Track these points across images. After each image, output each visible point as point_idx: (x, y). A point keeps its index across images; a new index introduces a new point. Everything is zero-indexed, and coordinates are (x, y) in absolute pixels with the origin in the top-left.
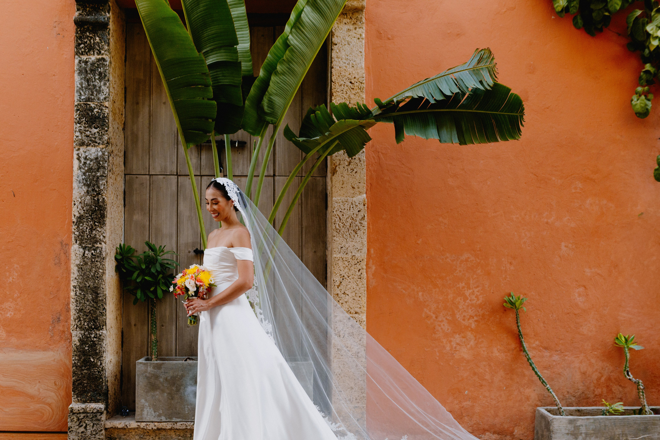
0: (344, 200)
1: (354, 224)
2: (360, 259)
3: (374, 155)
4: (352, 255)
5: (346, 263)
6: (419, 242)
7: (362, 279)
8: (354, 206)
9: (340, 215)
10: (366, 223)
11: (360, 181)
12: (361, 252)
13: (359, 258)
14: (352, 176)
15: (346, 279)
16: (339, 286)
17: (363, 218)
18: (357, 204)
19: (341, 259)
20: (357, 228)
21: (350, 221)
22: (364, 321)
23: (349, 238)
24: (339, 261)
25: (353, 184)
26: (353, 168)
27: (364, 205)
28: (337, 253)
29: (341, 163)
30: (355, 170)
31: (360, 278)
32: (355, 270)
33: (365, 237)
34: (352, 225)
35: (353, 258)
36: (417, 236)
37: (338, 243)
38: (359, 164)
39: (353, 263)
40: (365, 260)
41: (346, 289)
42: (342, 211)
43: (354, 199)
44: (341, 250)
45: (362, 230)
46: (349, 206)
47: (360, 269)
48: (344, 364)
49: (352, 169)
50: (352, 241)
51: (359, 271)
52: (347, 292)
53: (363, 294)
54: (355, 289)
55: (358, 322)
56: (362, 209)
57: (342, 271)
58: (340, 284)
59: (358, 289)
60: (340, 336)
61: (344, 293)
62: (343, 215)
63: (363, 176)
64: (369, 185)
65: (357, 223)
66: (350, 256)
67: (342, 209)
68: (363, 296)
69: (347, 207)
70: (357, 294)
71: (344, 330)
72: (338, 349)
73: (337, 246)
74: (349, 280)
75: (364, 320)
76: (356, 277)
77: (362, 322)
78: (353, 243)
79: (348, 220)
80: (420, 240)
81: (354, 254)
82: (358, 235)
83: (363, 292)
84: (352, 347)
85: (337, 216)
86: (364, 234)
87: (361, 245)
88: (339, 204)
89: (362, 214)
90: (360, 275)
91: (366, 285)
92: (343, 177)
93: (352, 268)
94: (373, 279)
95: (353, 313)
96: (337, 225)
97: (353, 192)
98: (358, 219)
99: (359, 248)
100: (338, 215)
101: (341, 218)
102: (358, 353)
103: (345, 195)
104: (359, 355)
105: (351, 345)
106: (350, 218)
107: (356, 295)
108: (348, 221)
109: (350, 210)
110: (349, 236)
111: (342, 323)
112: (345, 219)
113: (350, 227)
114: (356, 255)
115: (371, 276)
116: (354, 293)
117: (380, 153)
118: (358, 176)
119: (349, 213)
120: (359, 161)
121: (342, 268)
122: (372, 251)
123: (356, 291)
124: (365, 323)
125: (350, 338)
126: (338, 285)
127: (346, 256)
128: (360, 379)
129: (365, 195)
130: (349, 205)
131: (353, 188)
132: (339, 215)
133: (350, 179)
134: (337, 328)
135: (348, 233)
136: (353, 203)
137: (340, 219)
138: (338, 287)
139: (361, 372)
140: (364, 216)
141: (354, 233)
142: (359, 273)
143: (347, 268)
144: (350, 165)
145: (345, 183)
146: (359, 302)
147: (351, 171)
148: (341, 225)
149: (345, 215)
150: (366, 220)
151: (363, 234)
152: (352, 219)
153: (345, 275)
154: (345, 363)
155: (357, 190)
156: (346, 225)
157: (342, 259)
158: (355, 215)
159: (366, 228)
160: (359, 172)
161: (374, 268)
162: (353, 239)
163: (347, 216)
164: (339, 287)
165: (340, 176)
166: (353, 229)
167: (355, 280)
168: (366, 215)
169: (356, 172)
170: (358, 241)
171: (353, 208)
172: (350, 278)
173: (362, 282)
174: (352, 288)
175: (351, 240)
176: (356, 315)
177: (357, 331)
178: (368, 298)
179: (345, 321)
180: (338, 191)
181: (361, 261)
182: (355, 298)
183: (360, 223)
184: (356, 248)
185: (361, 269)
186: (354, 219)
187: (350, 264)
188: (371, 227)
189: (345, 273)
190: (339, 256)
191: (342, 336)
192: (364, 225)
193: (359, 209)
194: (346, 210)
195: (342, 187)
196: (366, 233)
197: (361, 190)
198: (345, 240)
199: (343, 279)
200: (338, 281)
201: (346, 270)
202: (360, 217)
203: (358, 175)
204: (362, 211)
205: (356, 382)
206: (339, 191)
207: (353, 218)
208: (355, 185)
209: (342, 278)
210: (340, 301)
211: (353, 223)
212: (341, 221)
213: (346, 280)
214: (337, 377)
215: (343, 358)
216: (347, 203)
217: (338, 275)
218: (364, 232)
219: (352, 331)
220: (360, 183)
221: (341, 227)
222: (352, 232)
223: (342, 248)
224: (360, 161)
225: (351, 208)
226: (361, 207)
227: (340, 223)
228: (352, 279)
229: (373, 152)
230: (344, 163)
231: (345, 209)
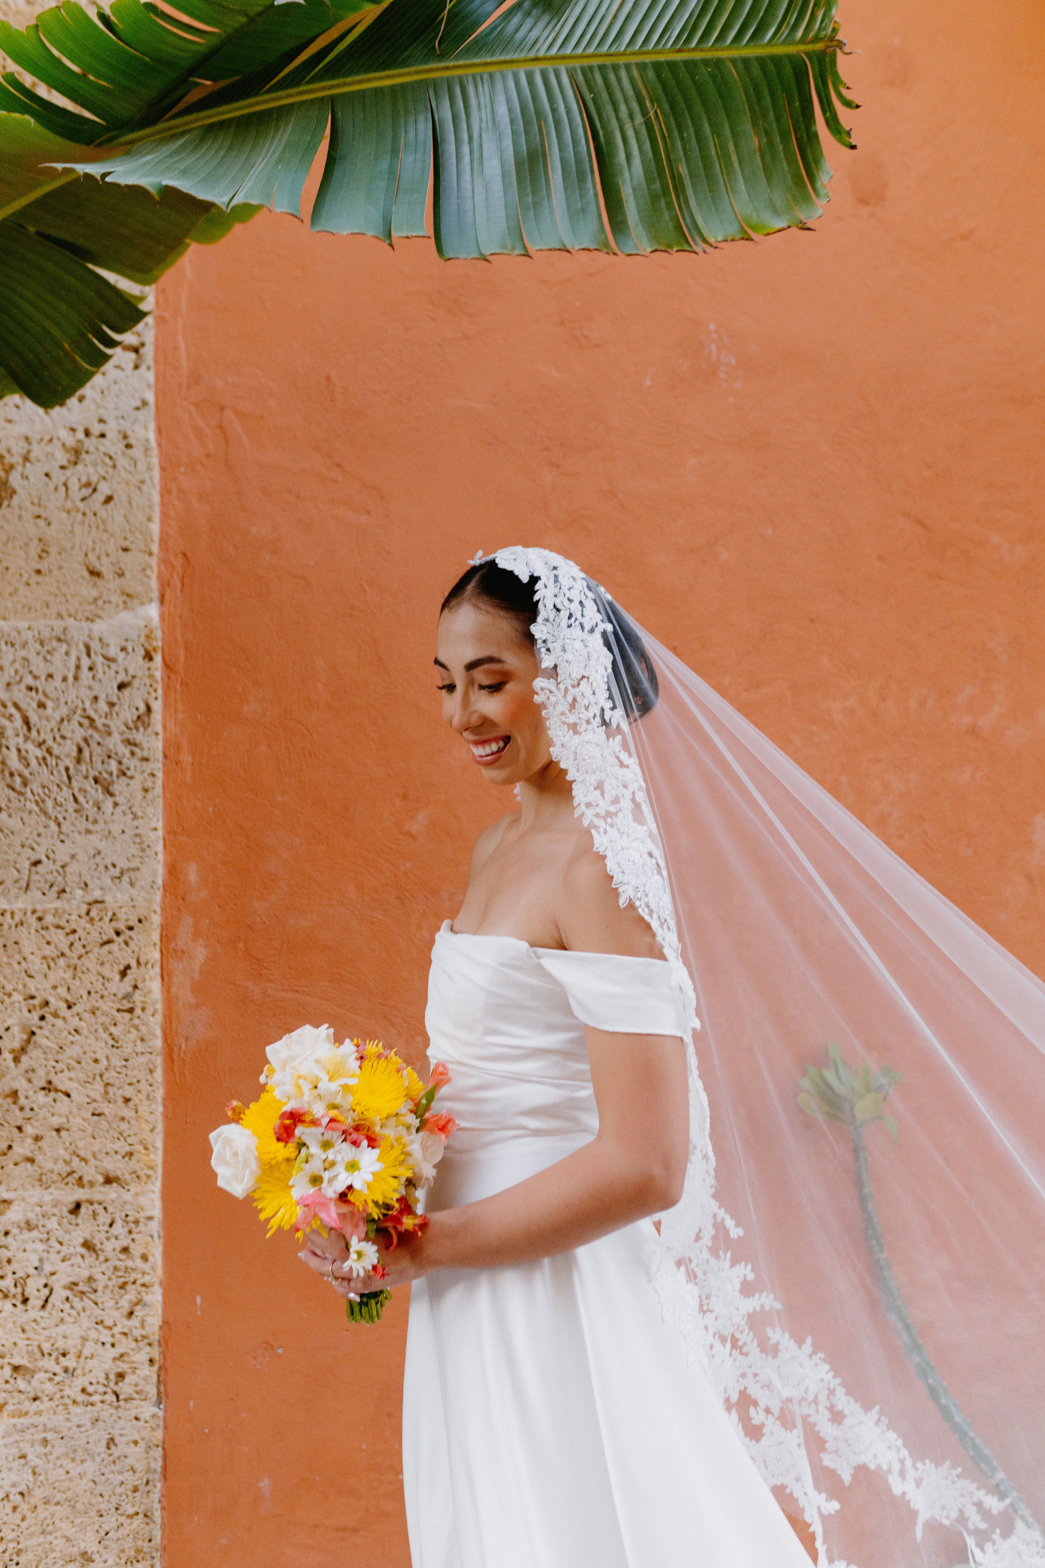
0: (46, 634)
1: (97, 750)
2: (127, 916)
3: (201, 423)
4: (90, 899)
5: (60, 939)
6: (415, 827)
7: (138, 1011)
8: (99, 660)
9: (29, 705)
10: (159, 744)
11: (127, 544)
12: (132, 884)
13: (121, 915)
14: (90, 515)
15: (56, 1015)
16: (23, 1050)
17: (143, 718)
18: (113, 651)
19: (32, 920)
20: (113, 766)
21: (80, 734)
22: (150, 1218)
23: (71, 816)
24: (23, 930)
25: (92, 558)
26: (94, 479)
27: (148, 657)
28: (14, 890)
29: (32, 456)
30: (105, 489)
31: (131, 1010)
32: (106, 971)
33: (150, 810)
34: (86, 754)
35: (93, 914)
36: (405, 797)
37: (17, 840)
38: (123, 462)
39: (95, 937)
40: (156, 919)
41: (59, 1066)
42: (40, 684)
43: (99, 627)
44: (35, 877)
45: (139, 778)
46: (72, 663)
47: (128, 967)
48: (45, 1442)
49: (88, 485)
50: (88, 832)
51: (123, 974)
52: (62, 1082)
53: (144, 1086)
54: (104, 1062)
55: (119, 1223)
56: (139, 674)
57: (39, 977)
58: (28, 1041)
59: (117, 1062)
60: (25, 1301)
61: (48, 1087)
62: (42, 705)
63: (141, 517)
64: (178, 562)
65: (115, 743)
66: (78, 898)
67: (36, 677)
68: (142, 1096)
69: (61, 664)
70: (111, 1090)
71: (48, 1268)
72: (16, 1369)
73: (12, 857)
74: (75, 1022)
75: (148, 1213)
76: (108, 1006)
77: (137, 1222)
78: (95, 841)
79: (66, 729)
80: (422, 815)
81: (97, 894)
82: (120, 799)
83: (143, 1075)
84: (86, 1352)
85: (12, 710)
86: (150, 796)
87: (134, 850)
88: (23, 653)
89: (135, 698)
90: (127, 996)
91: (159, 1043)
92: (41, 523)
93: (89, 962)
94: (197, 1006)
95: (92, 1184)
96: (14, 751)
97: (94, 593)
98: (116, 724)
99: (122, 864)
100: (16, 706)
101: (34, 719)
102: (121, 1376)
103: (54, 608)
104: (125, 1388)
105: (84, 1339)
106: (77, 718)
107: (106, 1093)
108: (68, 734)
109: (76, 678)
110: (71, 806)
111: (35, 1234)
112: (53, 724)
113: (79, 761)
114: (108, 899)
115: (185, 995)
116: (99, 1086)
117: (228, 413)
118: (119, 519)
119: (72, 694)
120: (121, 445)
121: (36, 965)
122: (192, 873)
123: (110, 1076)
124: (155, 1227)
125: (78, 1304)
126: (17, 1045)
127: (58, 904)
128: (131, 1511)
129: (153, 611)
130: (74, 654)
131: (94, 573)
132: (23, 706)
133: (78, 529)
134: (9, 1261)
135: (66, 793)
136: (95, 646)
137: (27, 722)
138: (16, 1060)
139: (133, 1469)
140: (149, 709)
141: (97, 793)
142: (126, 986)
143: (61, 962)
144: (80, 467)
145: (53, 550)
146: (124, 1126)
147: (86, 492)
148: (36, 753)
149: (49, 704)
150: (159, 728)
151: (140, 794)
152: (86, 722)
153: (52, 1000)
154: (49, 1436)
155: (111, 583)
156: (56, 751)
157: (40, 919)
158: (103, 706)
159: (157, 766)
160: (124, 499)
161: (200, 953)
162: (95, 822)
163: (64, 711)
164: (24, 1058)
165: (28, 516)
166: (92, 773)
167: (102, 1019)
168: (157, 706)
169: (109, 499)
170: (116, 829)
171: (91, 669)
172: (76, 1009)
173: (136, 1027)
174: (87, 1060)
175: (82, 825)
176: (111, 1193)
177: (116, 1269)
178: (169, 1100)
179: (52, 1224)
180: (16, 590)
181: (131, 928)
182: (105, 1108)
183: (128, 742)
184: (108, 862)
185: (133, 964)
186: (99, 722)
187: (78, 945)
188: (186, 758)
189: (55, 987)
190: (20, 904)
191: (35, 1302)
192: (145, 754)
193: (122, 677)
194: (57, 682)
195: (38, 572)
196: (159, 790)
197: (130, 583)
198: (53, 826)
199: (42, 1018)
200: (15, 1030)
201: (60, 972)
202: (129, 715)
203: (115, 515)
204: (136, 683)
205: (106, 1527)
206: (22, 589)
207: (92, 721)
208: (105, 560)
209: (35, 1016)
210: (29, 1129)
211: (94, 745)
212: (34, 733)
213: (59, 1023)
214: (9, 1509)
215: (39, 1413)
216: (64, 647)
217: (16, 997)
218: (149, 784)
219: (85, 1273)
220: (125, 550)
221: (34, 763)
222: (89, 785)
223: (37, 863)
224: (128, 446)
225: (85, 672)
226: (135, 663)
227: (30, 746)
228: (87, 1016)
229: (196, 405)
230: (50, 455)
231: (50, 676)
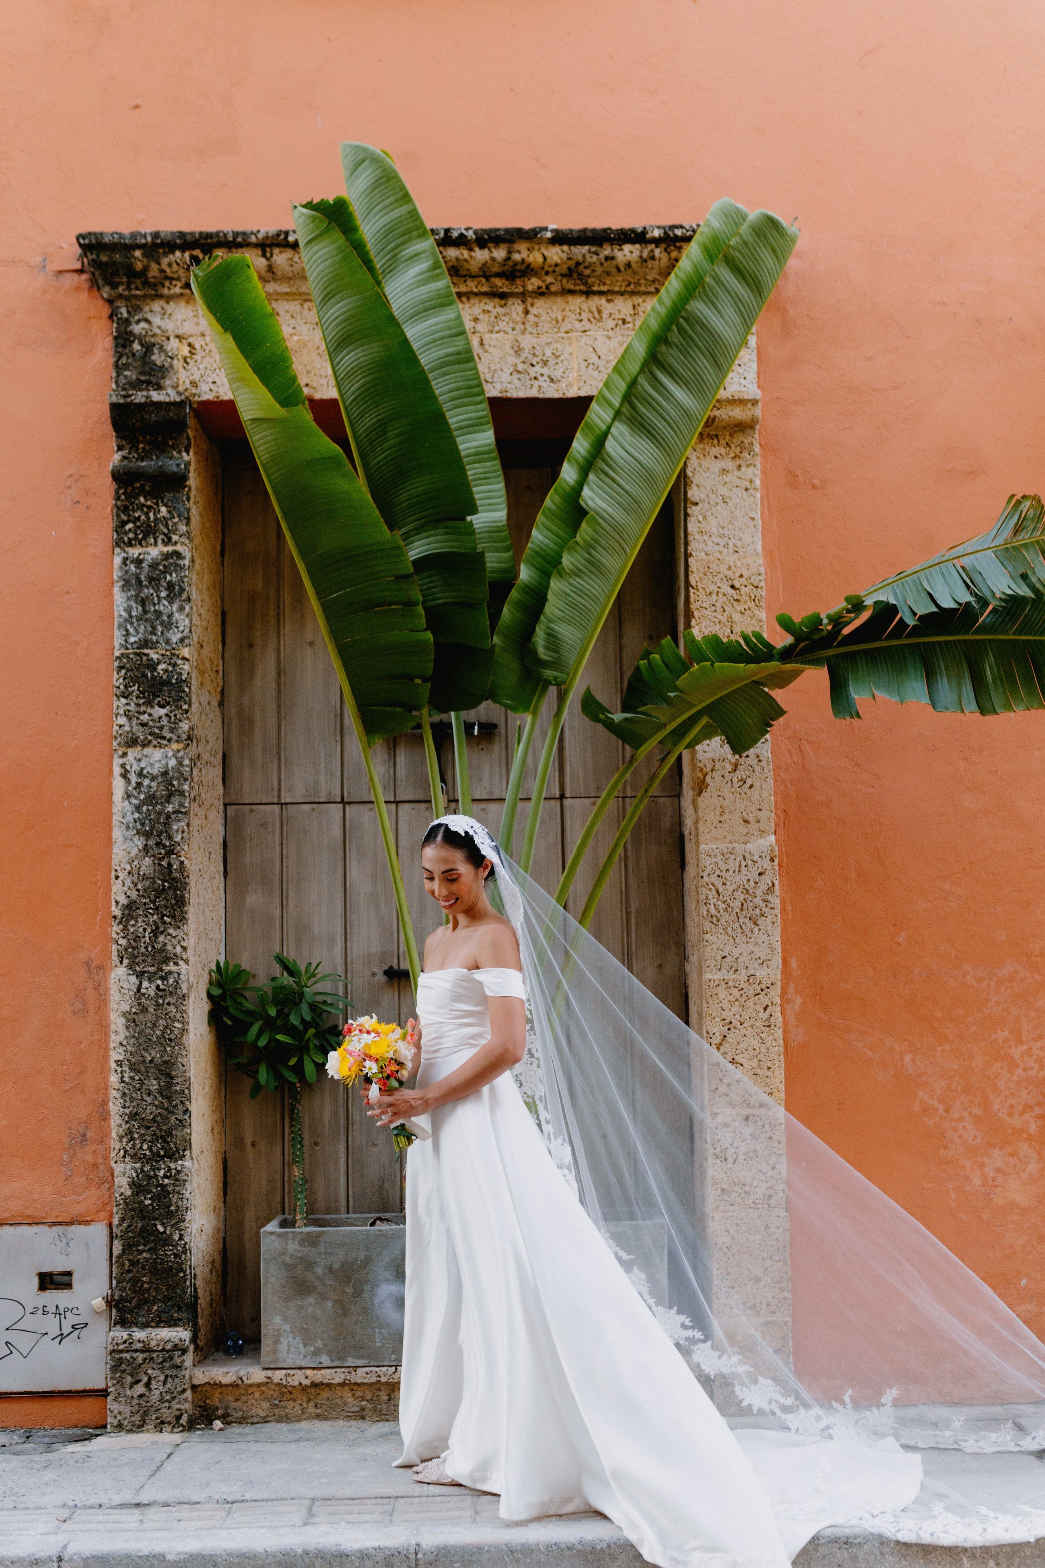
0: (725, 851)
1: (751, 904)
2: (766, 982)
3: (790, 747)
4: (749, 974)
5: (736, 992)
6: (900, 940)
7: (772, 1027)
8: (750, 862)
9: (718, 883)
10: (778, 901)
11: (760, 807)
12: (768, 967)
13: (763, 981)
14: (743, 794)
15: (735, 1028)
16: (721, 1044)
17: (771, 889)
18: (756, 858)
19: (723, 983)
20: (758, 911)
21: (742, 897)
22: (781, 1124)
23: (739, 935)
24: (719, 988)
25: (745, 814)
26: (744, 777)
27: (772, 860)
28: (714, 970)
29: (716, 768)
30: (749, 782)
31: (769, 1026)
32: (757, 1007)
33: (775, 932)
34: (745, 906)
35: (751, 981)
36: (895, 925)
37: (715, 946)
38: (757, 769)
39: (752, 992)
40: (779, 983)
41: (738, 1052)
42: (723, 874)
43: (749, 846)
44: (724, 964)
45: (770, 917)
46: (737, 864)
47: (767, 1006)
48: (737, 1225)
49: (741, 780)
50: (747, 942)
51: (765, 1009)
52: (739, 1059)
53: (776, 1061)
54: (758, 1050)
55: (767, 1126)
56: (768, 868)
57: (727, 1010)
58: (723, 1040)
59: (763, 1050)
60: (726, 1160)
61: (733, 1061)
62: (724, 884)
63: (767, 794)
64: (782, 815)
65: (758, 901)
66: (743, 975)
67: (721, 871)
68: (776, 1066)
69: (732, 865)
70: (762, 1063)
71: (736, 1145)
72: (723, 1190)
73: (713, 954)
74: (744, 1031)
75: (780, 1121)
76: (759, 1024)
78: (750, 947)
79: (736, 895)
80: (904, 934)
81: (752, 972)
82: (761, 927)
83: (776, 1057)
84: (754, 1184)
85: (711, 886)
86: (775, 925)
87: (768, 951)
88: (715, 860)
89: (767, 880)
90: (768, 1019)
91: (782, 1042)
92: (720, 798)
93: (750, 1003)
94: (797, 1026)
95: (754, 1107)
96: (712, 906)
97: (746, 831)
98: (759, 892)
99: (763, 957)
100: (712, 884)
101: (721, 890)
102: (770, 1197)
103: (728, 838)
104: (773, 1202)
105: (753, 1179)
106: (740, 889)
107: (759, 1065)
108: (737, 897)
109: (739, 871)
110: (739, 930)
111: (729, 1129)
112: (730, 892)
113: (742, 910)
114: (758, 974)
115: (792, 1021)
116: (755, 1061)
117: (803, 742)
118: (756, 795)
119: (738, 878)
120: (756, 760)
121: (725, 1004)
122: (794, 963)
123: (761, 1056)
124: (783, 1127)
125: (750, 1162)
126: (718, 1041)
127: (734, 976)
128: (777, 1259)
129: (773, 838)
130: (738, 860)
131: (746, 821)
132: (716, 884)
133: (738, 801)
134: (718, 1141)
135: (737, 924)
136: (748, 856)
137: (718, 892)
138: (718, 1049)
139: (777, 1240)
140: (773, 885)
141: (750, 924)
142: (766, 1015)
143: (737, 1003)
144: (738, 772)
145: (727, 811)
146: (768, 1080)
147: (740, 783)
148: (722, 906)
149: (728, 883)
150: (778, 894)
151: (771, 925)
152: (745, 891)
153: (733, 1021)
154: (739, 1222)
155: (754, 826)
156: (731, 905)
157: (726, 983)
158: (752, 884)
159: (777, 911)
160: (758, 785)
161: (799, 1001)
162: (750, 938)
163: (735, 886)
164: (721, 1048)
165: (715, 796)
166: (749, 915)
167: (756, 1030)
168: (776, 883)
169: (751, 787)
170: (760, 941)
171: (746, 866)
172: (744, 1025)
173: (772, 1034)
174: (750, 1049)
175: (744, 939)
176: (763, 1111)
177: (766, 1147)
178: (786, 1069)
179: (737, 1124)
180: (711, 831)
181: (768, 988)
182: (758, 1071)
183: (765, 901)
184: (757, 956)
185: (770, 1004)
186: (751, 891)
187: (744, 995)
188: (789, 908)
189: (734, 1015)
190: (718, 976)
191: (731, 1160)
192: (772, 905)
193: (760, 870)
194: (731, 873)
195: (720, 822)
196: (779, 923)
197: (763, 826)
198: (732, 940)
199: (729, 1029)
200: (717, 1034)
201: (736, 1008)
202: (764, 888)
203: (755, 794)
204: (767, 872)
205: (766, 1265)
206: (714, 831)
207: (747, 891)
208: (750, 815)
209: (726, 1028)
210: (725, 1080)
211: (748, 902)
212: (721, 897)
213: (737, 1031)
214: (722, 1254)
215: (734, 1211)
216: (733, 857)
217: (717, 1019)
218: (774, 920)
219: (752, 1148)
220: (760, 810)
221: (722, 911)
222: (747, 921)
223: (724, 957)
224: (760, 761)
225: (743, 868)
226: (766, 863)
227: (719, 903)
228: (749, 1028)
229: (788, 739)
230: (724, 767)
231: (728, 870)
